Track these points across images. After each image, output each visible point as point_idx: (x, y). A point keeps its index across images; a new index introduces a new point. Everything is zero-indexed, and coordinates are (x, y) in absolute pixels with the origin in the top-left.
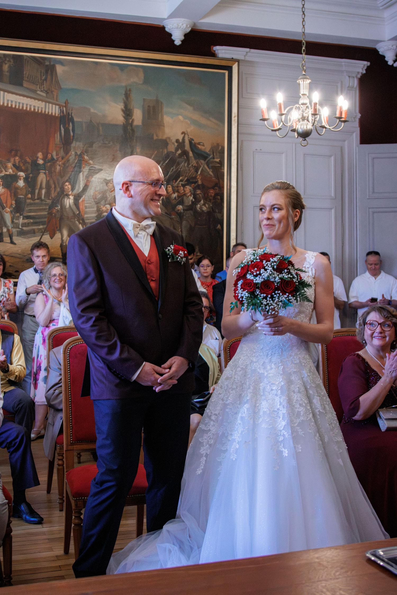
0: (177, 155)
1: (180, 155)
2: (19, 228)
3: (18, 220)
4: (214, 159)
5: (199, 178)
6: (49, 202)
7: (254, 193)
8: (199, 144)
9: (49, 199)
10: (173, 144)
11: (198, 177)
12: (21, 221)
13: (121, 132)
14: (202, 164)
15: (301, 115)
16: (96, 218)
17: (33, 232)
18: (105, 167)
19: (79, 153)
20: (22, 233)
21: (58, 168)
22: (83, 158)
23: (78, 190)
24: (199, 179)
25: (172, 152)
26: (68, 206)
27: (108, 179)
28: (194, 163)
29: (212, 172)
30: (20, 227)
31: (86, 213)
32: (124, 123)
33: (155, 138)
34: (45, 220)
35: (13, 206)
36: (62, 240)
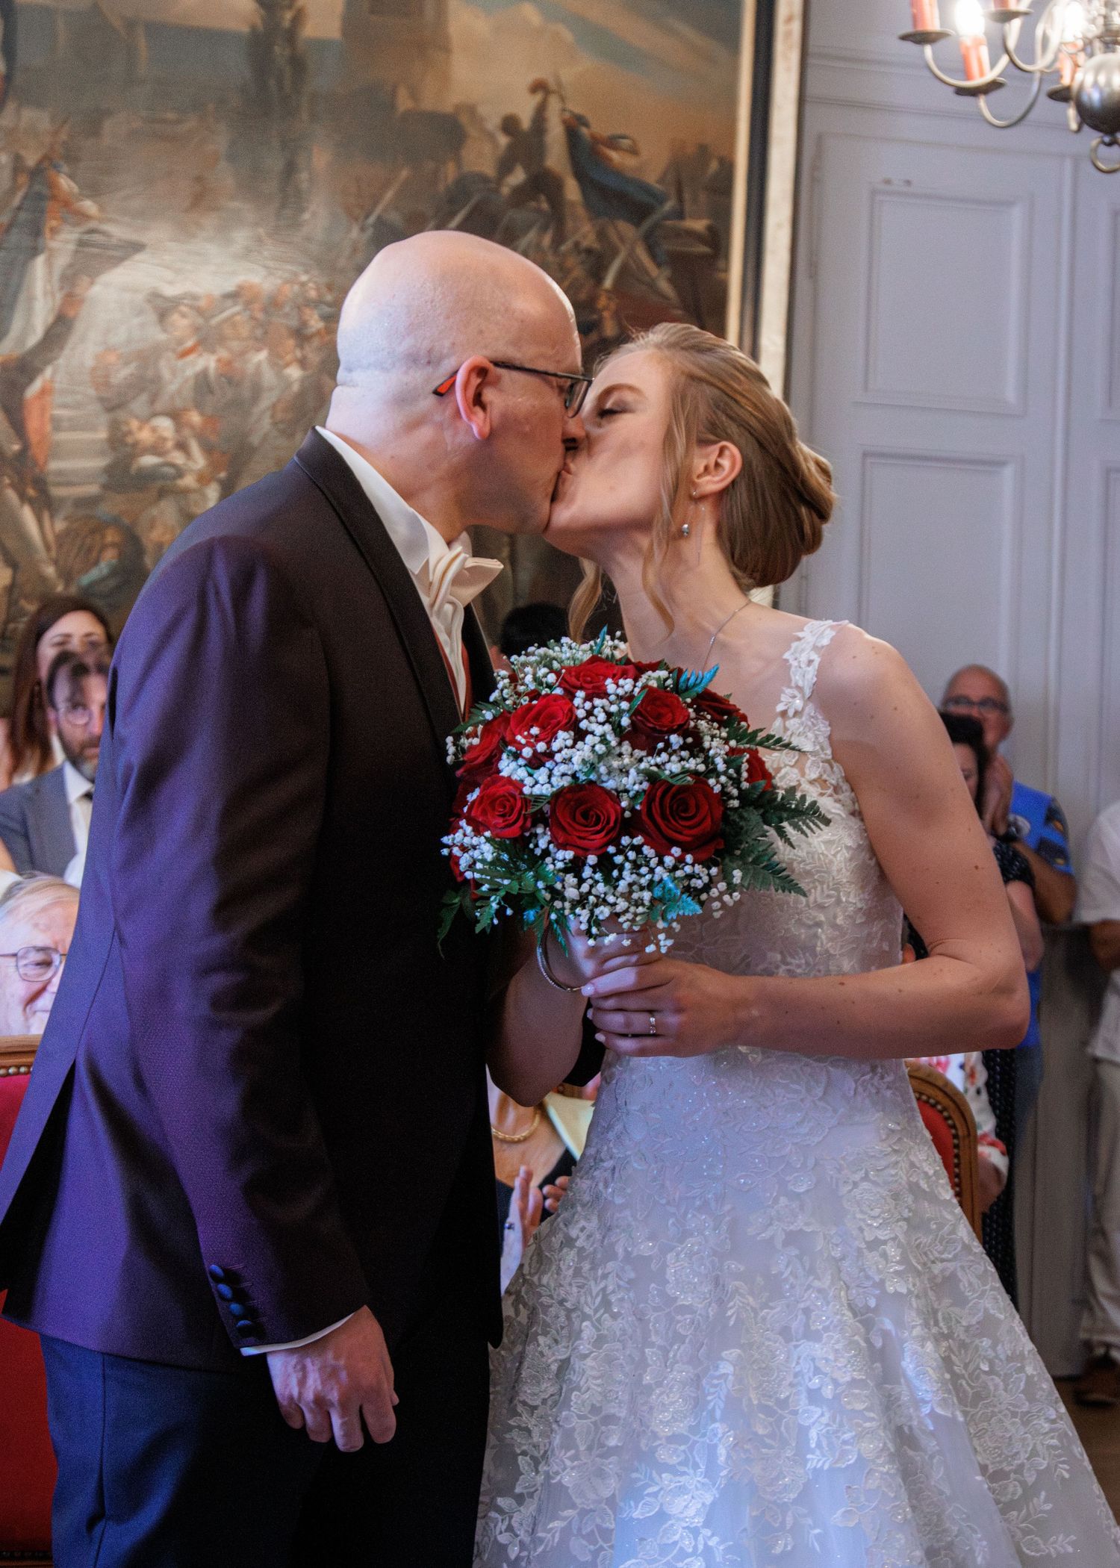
0: (505, 191)
1: (521, 196)
4: (680, 215)
5: (606, 308)
7: (866, 388)
8: (612, 142)
10: (491, 137)
11: (602, 302)
13: (237, 67)
14: (622, 239)
15: (1101, 21)
16: (103, 479)
18: (157, 233)
19: (31, 160)
22: (52, 185)
23: (21, 340)
24: (606, 314)
25: (484, 179)
27: (170, 291)
28: (585, 237)
29: (671, 280)
31: (56, 451)
32: (253, 28)
33: (404, 103)
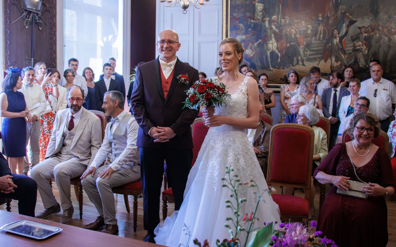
3: (307, 52)
6: (325, 41)
9: (325, 40)
12: (309, 53)
17: (315, 59)
18: (359, 19)
19: (343, 12)
20: (309, 60)
21: (331, 21)
27: (361, 26)
34: (322, 52)
35: (305, 45)
36: (331, 63)
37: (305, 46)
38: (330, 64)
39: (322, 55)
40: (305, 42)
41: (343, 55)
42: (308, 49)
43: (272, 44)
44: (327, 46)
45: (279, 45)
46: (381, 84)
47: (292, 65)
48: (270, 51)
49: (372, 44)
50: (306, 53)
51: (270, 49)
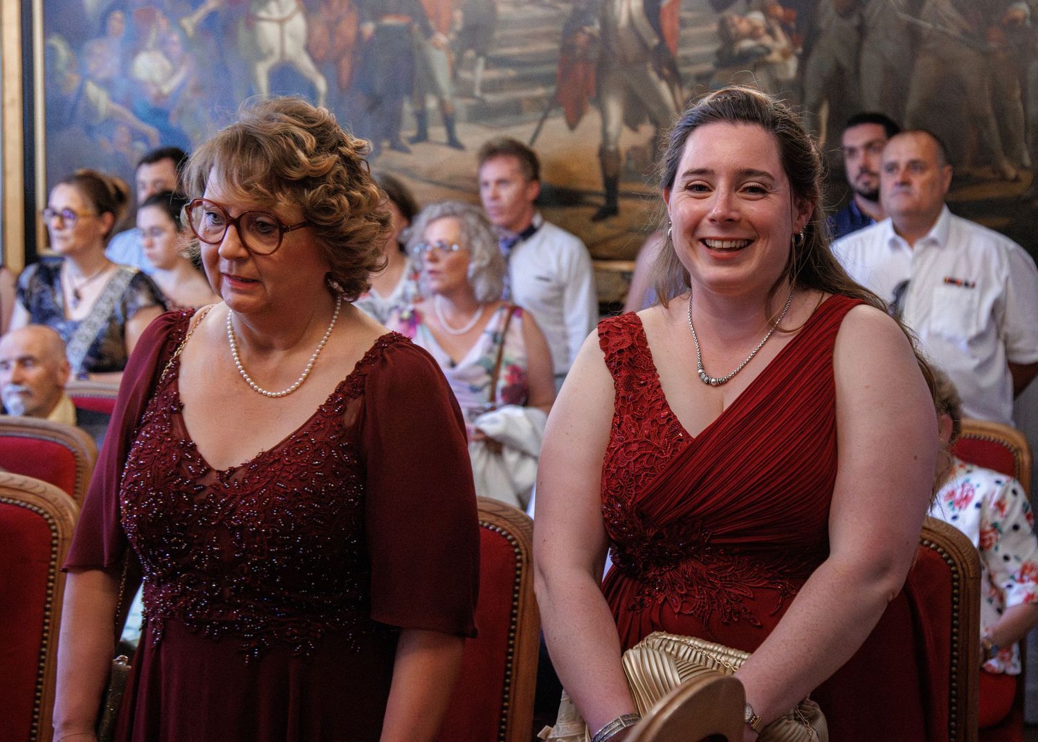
2: (472, 96)
3: (471, 69)
6: (567, 8)
12: (481, 74)
17: (515, 110)
20: (481, 114)
26: (623, 20)
30: (477, 93)
34: (553, 68)
35: (459, 26)
36: (605, 134)
37: (459, 34)
38: (595, 141)
39: (552, 90)
40: (458, 15)
41: (664, 88)
42: (479, 54)
43: (281, 22)
44: (582, 39)
45: (319, 31)
46: (933, 252)
47: (395, 146)
48: (273, 61)
49: (823, 24)
50: (465, 75)
51: (271, 52)
